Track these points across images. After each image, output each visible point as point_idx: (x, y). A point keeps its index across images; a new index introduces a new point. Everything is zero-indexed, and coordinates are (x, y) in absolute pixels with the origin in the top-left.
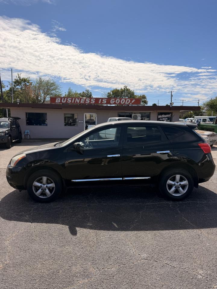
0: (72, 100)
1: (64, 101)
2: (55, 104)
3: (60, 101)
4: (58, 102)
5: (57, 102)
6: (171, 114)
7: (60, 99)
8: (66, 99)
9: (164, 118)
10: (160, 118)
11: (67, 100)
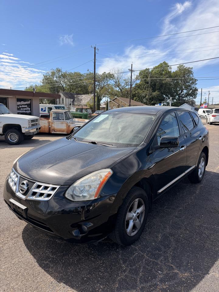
6: (30, 101)
9: (24, 105)
10: (20, 105)
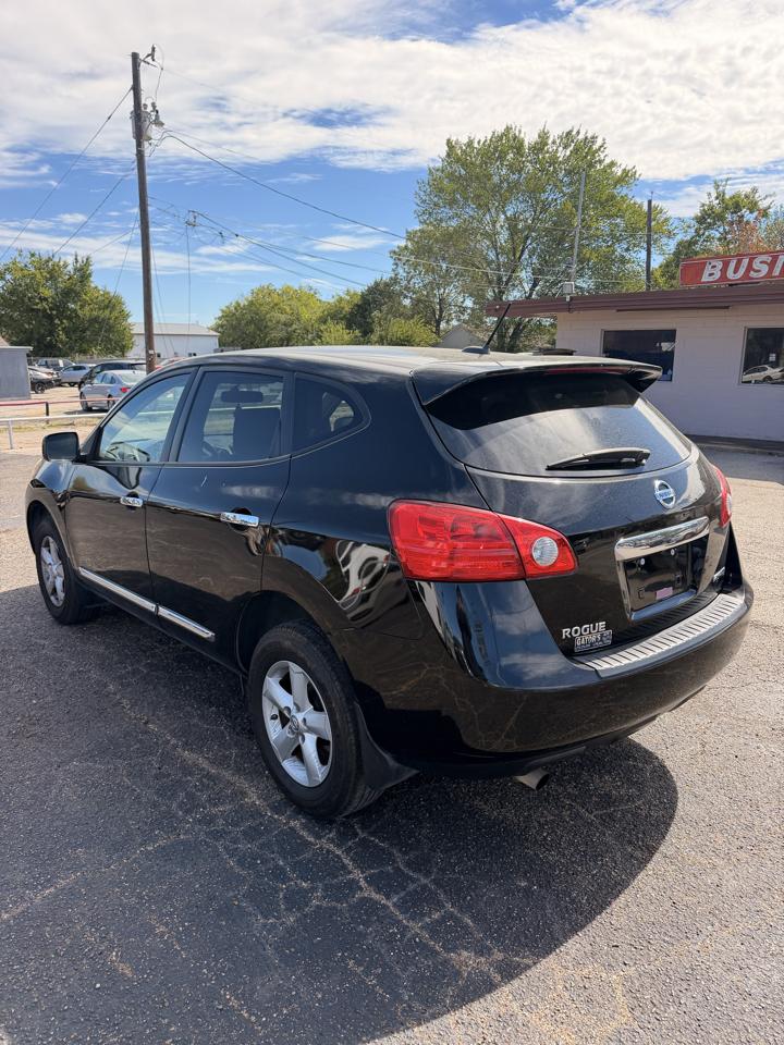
0: (772, 265)
1: (736, 271)
2: (700, 290)
3: (718, 275)
4: (711, 279)
5: (705, 278)
7: (720, 265)
8: (746, 261)
11: (750, 268)
